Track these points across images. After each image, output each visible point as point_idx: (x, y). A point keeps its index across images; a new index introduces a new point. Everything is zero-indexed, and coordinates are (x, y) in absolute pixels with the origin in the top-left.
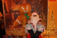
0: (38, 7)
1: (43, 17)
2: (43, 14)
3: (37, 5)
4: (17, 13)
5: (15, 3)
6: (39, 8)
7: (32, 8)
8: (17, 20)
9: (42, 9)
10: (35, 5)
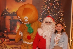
7: (44, 10)
10: (48, 6)
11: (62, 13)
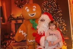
0: (52, 9)
1: (62, 26)
2: (62, 21)
3: (51, 8)
4: (20, 21)
5: (17, 6)
6: (55, 11)
7: (43, 12)
8: (20, 30)
9: (60, 13)
10: (47, 8)
11: (61, 13)
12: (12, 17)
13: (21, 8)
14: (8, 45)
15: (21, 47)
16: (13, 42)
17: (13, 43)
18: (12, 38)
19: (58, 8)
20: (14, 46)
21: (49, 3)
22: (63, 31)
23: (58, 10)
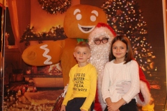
0: (124, 19)
1: (144, 59)
2: (146, 48)
3: (123, 15)
5: (44, 9)
6: (130, 23)
9: (141, 27)
10: (112, 16)
11: (144, 29)
12: (32, 34)
13: (52, 13)
14: (19, 96)
15: (48, 102)
16: (32, 89)
17: (31, 91)
18: (30, 81)
19: (137, 17)
20: (34, 98)
21: (117, 4)
22: (147, 70)
23: (138, 22)
